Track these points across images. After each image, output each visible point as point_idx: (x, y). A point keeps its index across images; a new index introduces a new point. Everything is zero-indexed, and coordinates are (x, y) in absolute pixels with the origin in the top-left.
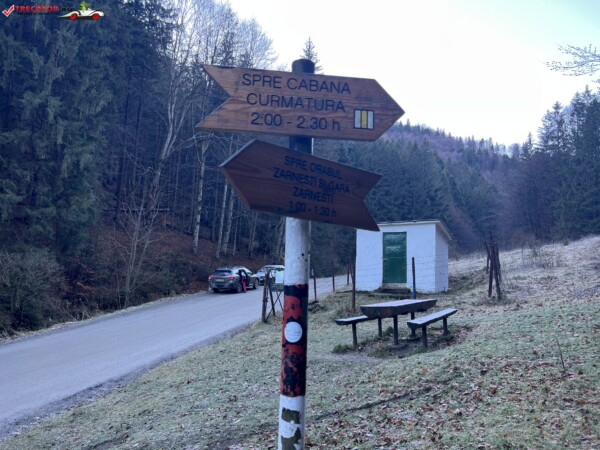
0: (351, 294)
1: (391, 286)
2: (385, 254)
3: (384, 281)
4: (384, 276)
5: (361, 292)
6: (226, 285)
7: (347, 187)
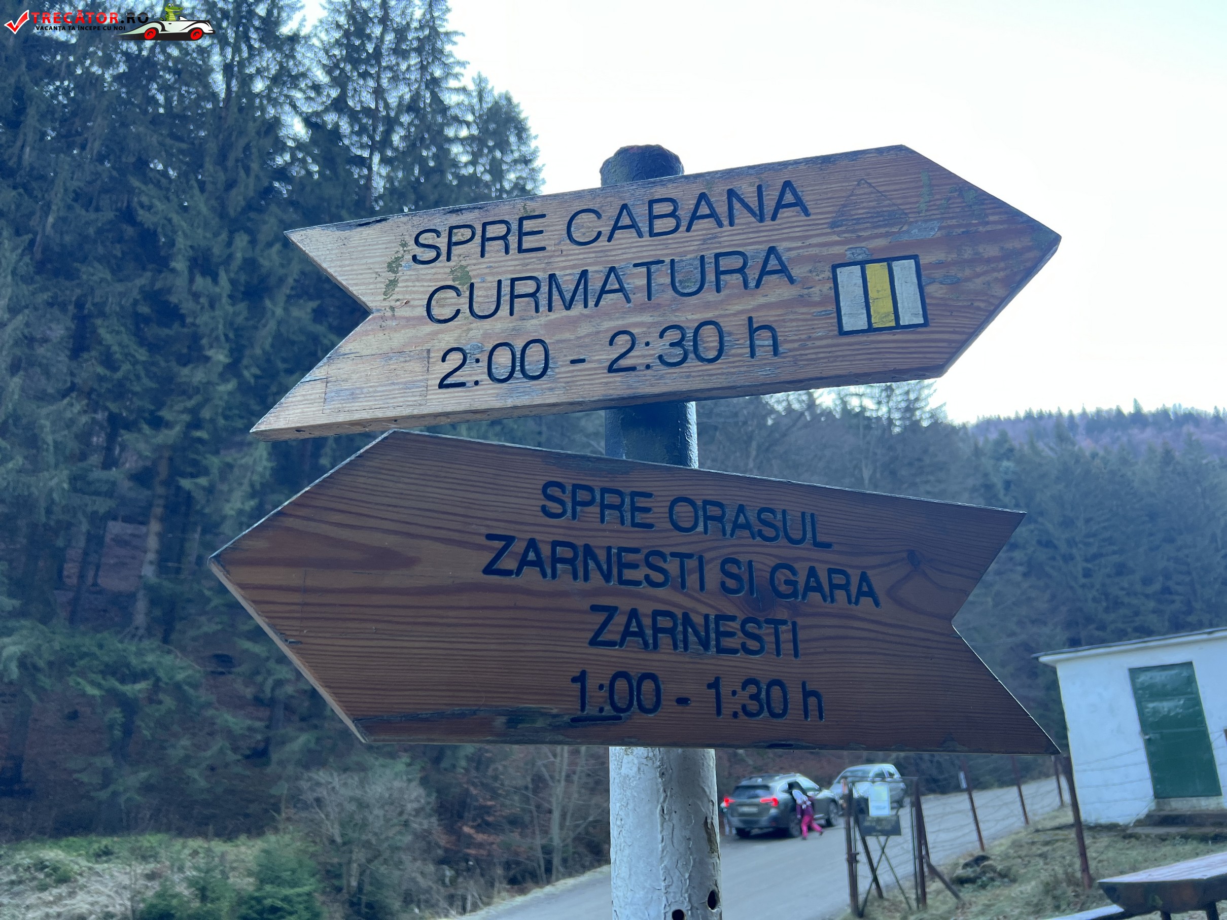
0: (1072, 834)
1: (1181, 805)
2: (1147, 724)
3: (1158, 795)
4: (1157, 781)
5: (1099, 829)
6: (764, 820)
7: (864, 578)
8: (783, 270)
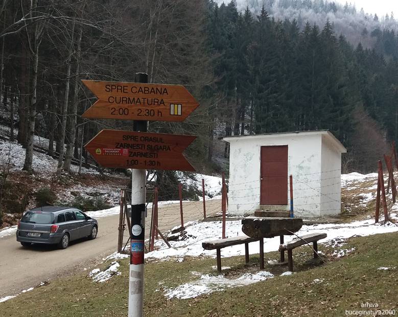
7: (169, 147)
8: (163, 103)
